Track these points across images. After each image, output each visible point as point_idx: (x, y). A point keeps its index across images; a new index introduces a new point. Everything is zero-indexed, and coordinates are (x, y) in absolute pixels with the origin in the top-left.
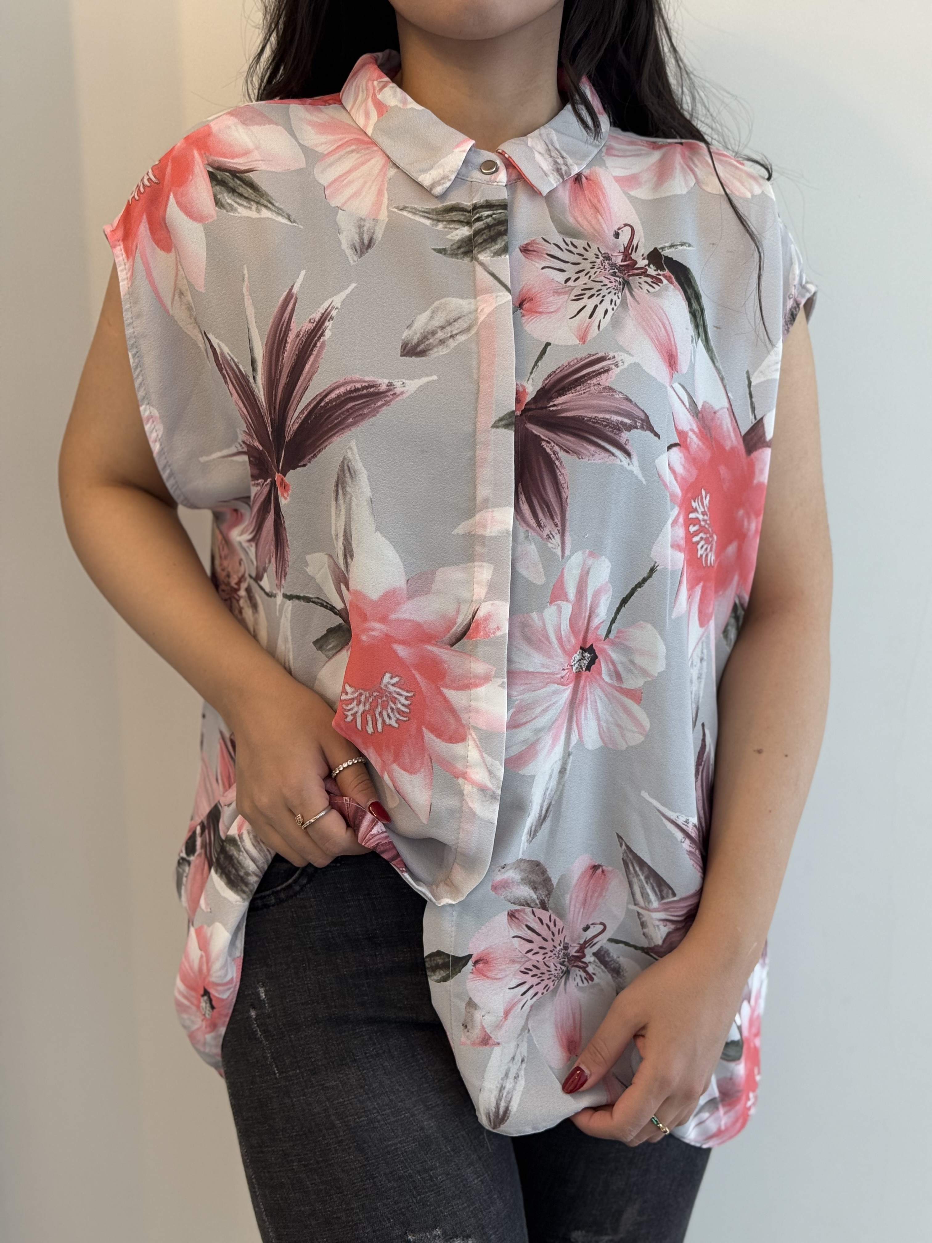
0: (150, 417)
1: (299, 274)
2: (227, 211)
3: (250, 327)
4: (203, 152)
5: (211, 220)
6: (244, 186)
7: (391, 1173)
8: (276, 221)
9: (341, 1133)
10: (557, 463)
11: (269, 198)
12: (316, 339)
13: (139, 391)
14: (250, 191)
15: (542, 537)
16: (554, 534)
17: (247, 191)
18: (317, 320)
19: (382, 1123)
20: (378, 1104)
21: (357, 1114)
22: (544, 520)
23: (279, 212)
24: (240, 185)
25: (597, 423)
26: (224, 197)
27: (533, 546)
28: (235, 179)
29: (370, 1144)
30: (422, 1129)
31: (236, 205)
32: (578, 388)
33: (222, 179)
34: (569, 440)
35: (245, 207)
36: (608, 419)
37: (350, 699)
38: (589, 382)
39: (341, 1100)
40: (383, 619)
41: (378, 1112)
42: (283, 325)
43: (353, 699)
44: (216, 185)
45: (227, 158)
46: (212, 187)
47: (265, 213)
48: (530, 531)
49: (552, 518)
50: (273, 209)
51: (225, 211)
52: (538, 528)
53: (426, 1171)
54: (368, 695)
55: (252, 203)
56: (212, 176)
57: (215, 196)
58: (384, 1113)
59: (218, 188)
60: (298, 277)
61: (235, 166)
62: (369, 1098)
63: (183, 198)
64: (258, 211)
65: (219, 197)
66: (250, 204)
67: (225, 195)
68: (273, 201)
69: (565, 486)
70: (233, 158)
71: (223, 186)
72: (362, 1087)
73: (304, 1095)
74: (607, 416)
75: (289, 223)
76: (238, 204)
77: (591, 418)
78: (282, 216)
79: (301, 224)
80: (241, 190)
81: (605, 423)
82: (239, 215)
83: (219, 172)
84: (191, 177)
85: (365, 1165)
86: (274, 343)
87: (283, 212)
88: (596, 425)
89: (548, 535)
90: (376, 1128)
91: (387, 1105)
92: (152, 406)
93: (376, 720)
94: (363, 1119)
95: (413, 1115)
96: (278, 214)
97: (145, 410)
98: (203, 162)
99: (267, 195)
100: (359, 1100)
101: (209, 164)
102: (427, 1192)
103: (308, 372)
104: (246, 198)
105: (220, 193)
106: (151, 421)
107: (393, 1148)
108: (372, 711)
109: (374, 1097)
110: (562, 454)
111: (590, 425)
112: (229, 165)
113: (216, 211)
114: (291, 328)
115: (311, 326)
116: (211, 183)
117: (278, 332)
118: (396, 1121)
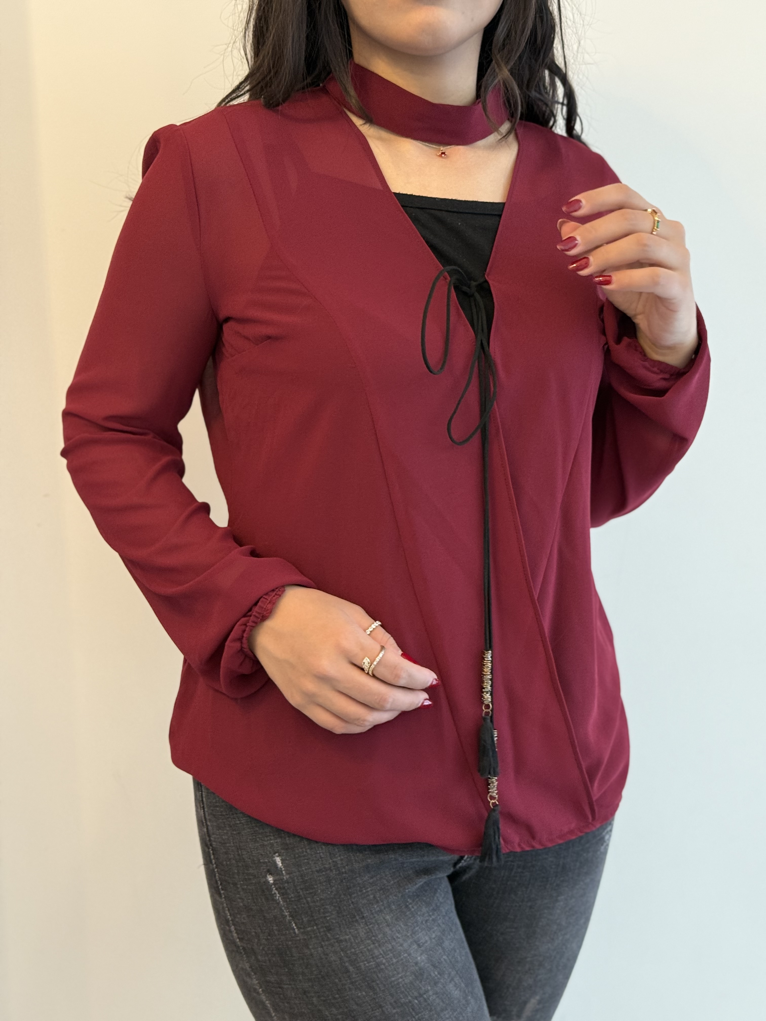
9: (354, 976)
21: (366, 960)
29: (378, 982)
39: (353, 950)
53: (421, 995)
58: (388, 956)
62: (376, 947)
73: (322, 947)
85: (374, 999)
90: (382, 969)
91: (390, 950)
100: (368, 950)
102: (422, 1012)
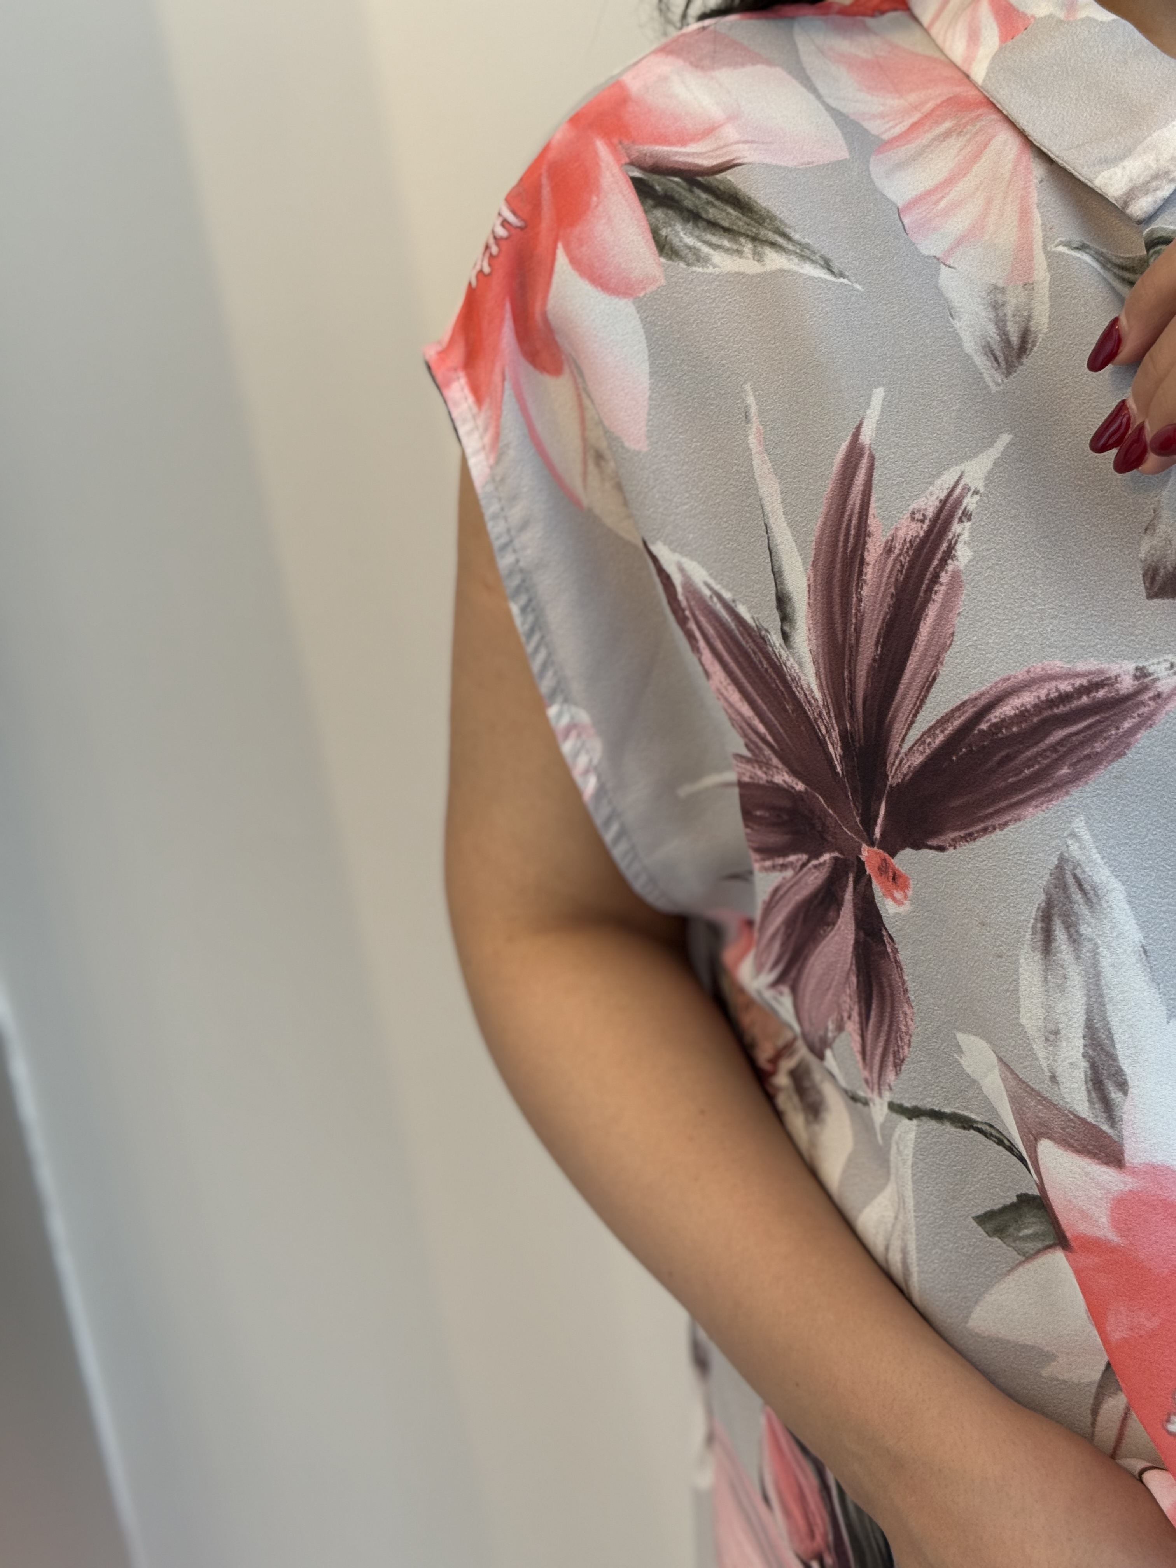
0: (572, 727)
1: (870, 397)
2: (688, 264)
3: (772, 522)
4: (615, 141)
5: (651, 289)
6: (717, 203)
8: (803, 277)
11: (777, 223)
12: (936, 563)
13: (541, 677)
14: (734, 213)
17: (727, 215)
18: (933, 512)
23: (805, 253)
24: (708, 203)
26: (677, 234)
28: (698, 191)
31: (705, 249)
33: (666, 192)
35: (727, 250)
42: (850, 521)
44: (655, 207)
45: (671, 144)
46: (646, 212)
47: (775, 260)
50: (790, 247)
51: (682, 265)
55: (743, 240)
56: (642, 188)
57: (655, 233)
59: (659, 213)
60: (868, 404)
61: (690, 160)
63: (584, 249)
64: (759, 257)
65: (664, 232)
66: (736, 242)
67: (679, 227)
68: (787, 230)
70: (683, 142)
71: (669, 207)
75: (830, 277)
76: (710, 245)
78: (814, 263)
79: (857, 281)
80: (712, 213)
82: (717, 271)
83: (656, 177)
84: (595, 199)
86: (833, 562)
87: (814, 253)
92: (576, 705)
96: (805, 259)
97: (560, 715)
98: (618, 161)
99: (773, 218)
101: (632, 163)
103: (929, 641)
104: (726, 230)
105: (667, 224)
106: (573, 734)
112: (677, 159)
113: (663, 265)
114: (871, 529)
115: (917, 531)
116: (643, 203)
117: (842, 538)
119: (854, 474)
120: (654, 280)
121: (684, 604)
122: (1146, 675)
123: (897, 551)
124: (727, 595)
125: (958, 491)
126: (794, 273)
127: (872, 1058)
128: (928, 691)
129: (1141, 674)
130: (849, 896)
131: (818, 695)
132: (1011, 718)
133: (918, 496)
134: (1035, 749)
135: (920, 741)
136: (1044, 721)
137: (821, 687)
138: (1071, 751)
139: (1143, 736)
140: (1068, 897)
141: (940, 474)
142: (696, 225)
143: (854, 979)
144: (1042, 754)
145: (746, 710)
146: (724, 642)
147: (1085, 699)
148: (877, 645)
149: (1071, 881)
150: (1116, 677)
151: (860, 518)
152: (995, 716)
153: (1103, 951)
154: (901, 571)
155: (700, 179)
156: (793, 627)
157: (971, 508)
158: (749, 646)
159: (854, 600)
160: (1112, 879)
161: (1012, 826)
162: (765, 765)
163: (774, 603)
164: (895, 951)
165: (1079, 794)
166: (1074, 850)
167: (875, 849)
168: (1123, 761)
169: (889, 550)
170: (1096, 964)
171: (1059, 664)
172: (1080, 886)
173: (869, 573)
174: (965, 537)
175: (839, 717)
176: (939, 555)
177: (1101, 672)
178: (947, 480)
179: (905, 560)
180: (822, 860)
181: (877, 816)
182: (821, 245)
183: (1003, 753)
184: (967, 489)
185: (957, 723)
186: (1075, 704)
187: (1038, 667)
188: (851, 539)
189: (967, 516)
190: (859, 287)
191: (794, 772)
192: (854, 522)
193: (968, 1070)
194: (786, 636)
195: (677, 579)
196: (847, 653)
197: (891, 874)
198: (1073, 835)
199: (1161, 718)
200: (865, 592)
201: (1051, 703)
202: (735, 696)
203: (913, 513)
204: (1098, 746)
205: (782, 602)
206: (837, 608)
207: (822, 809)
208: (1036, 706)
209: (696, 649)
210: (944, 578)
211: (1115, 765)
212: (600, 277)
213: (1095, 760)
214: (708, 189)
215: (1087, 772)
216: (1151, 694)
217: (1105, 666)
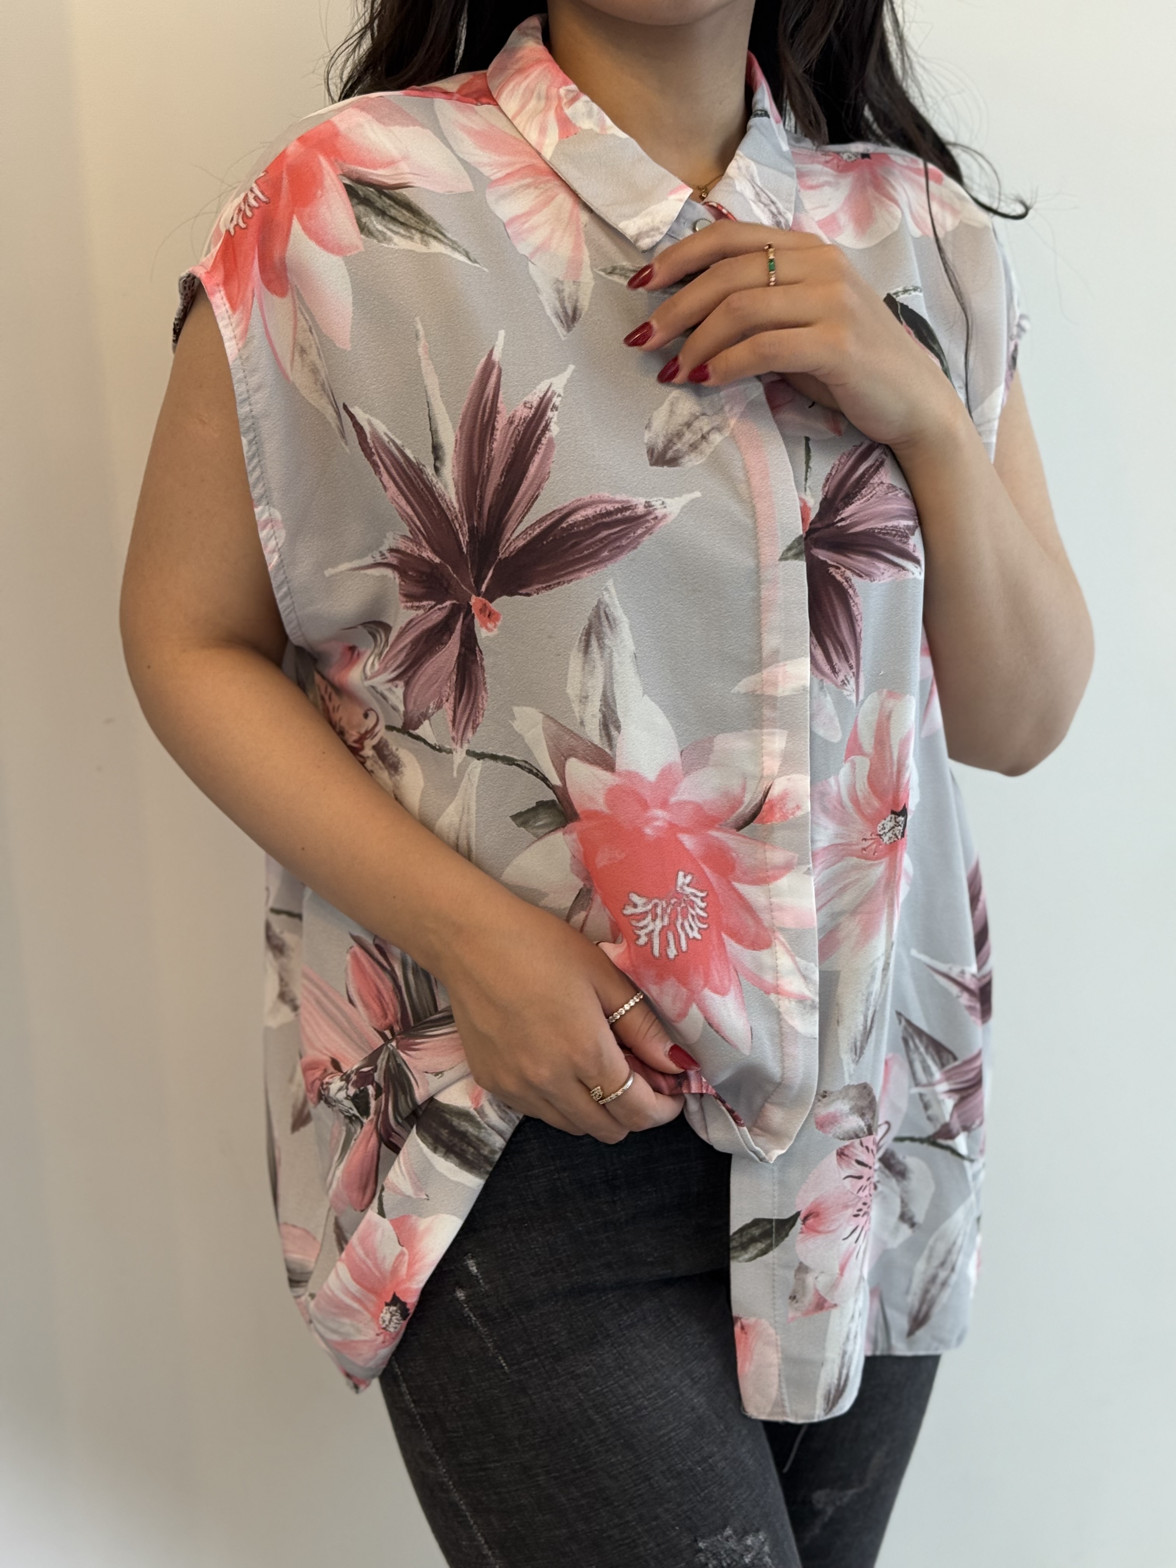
0: (270, 520)
1: (499, 336)
2: (379, 241)
3: (431, 400)
5: (354, 252)
6: (396, 207)
7: (668, 1469)
8: (454, 259)
10: (851, 591)
11: (437, 226)
12: (539, 432)
13: (254, 487)
14: (408, 214)
15: (836, 685)
16: (849, 678)
17: (403, 215)
18: (535, 404)
19: (650, 1409)
20: (643, 1386)
21: (619, 1404)
22: (839, 664)
23: (455, 246)
24: (391, 206)
25: (888, 533)
26: (372, 222)
27: (829, 698)
28: (384, 198)
29: (640, 1438)
30: (693, 1409)
31: (389, 233)
32: (863, 492)
33: (365, 196)
34: (861, 561)
35: (403, 236)
36: (896, 527)
37: (641, 913)
38: (872, 481)
39: (598, 1388)
40: (664, 804)
41: (644, 1397)
42: (486, 404)
43: (646, 913)
44: (358, 204)
45: (368, 167)
46: (353, 206)
47: (436, 247)
48: (825, 680)
49: (847, 660)
50: (446, 241)
51: (375, 241)
52: (832, 675)
54: (665, 906)
55: (414, 231)
56: (351, 192)
57: (358, 220)
58: (650, 1396)
59: (361, 208)
60: (498, 340)
61: (380, 179)
63: (312, 222)
64: (425, 244)
65: (364, 220)
66: (410, 232)
67: (373, 218)
68: (443, 231)
69: (859, 617)
70: (376, 168)
71: (367, 205)
72: (621, 1368)
74: (895, 523)
75: (470, 263)
76: (392, 231)
77: (881, 529)
78: (460, 252)
79: (485, 266)
80: (393, 212)
81: (894, 532)
82: (397, 247)
83: (360, 186)
84: (320, 192)
86: (474, 427)
87: (459, 246)
88: (887, 537)
89: (843, 681)
90: (644, 1416)
91: (652, 1386)
92: (274, 506)
93: (679, 936)
94: (628, 1408)
95: (682, 1394)
96: (454, 249)
97: (261, 512)
98: (335, 172)
99: (435, 223)
100: (620, 1386)
101: (344, 175)
103: (535, 476)
104: (402, 224)
105: (365, 215)
106: (270, 525)
107: (666, 1438)
108: (672, 925)
109: (636, 1378)
110: (855, 580)
111: (880, 539)
112: (371, 177)
113: (361, 239)
114: (500, 410)
115: (528, 413)
116: (351, 200)
117: (479, 413)
118: (665, 1404)
119: (489, 377)
120: (357, 248)
121: (371, 445)
122: (650, 506)
123: (516, 424)
124: (399, 442)
125: (549, 394)
126: (449, 257)
127: (460, 723)
128: (533, 503)
129: (648, 505)
130: (459, 626)
131: (456, 505)
132: (580, 521)
133: (527, 394)
134: (592, 540)
135: (525, 532)
136: (597, 525)
137: (458, 500)
138: (609, 543)
139: (647, 537)
140: (600, 623)
141: (539, 383)
142: (383, 218)
143: (454, 677)
144: (593, 543)
145: (409, 510)
146: (396, 470)
147: (619, 516)
148: (501, 476)
149: (603, 614)
150: (636, 505)
151: (492, 403)
152: (571, 520)
153: (615, 654)
154: (518, 435)
155: (386, 191)
156: (443, 464)
157: (557, 404)
158: (411, 473)
159: (488, 450)
160: (623, 615)
161: (574, 582)
162: (419, 544)
163: (430, 449)
164: (482, 659)
165: (612, 567)
166: (606, 598)
167: (480, 598)
168: (635, 551)
169: (511, 422)
170: (611, 661)
171: (607, 495)
172: (607, 618)
173: (498, 435)
174: (555, 420)
175: (470, 518)
176: (541, 428)
177: (628, 502)
178: (542, 387)
179: (521, 429)
180: (444, 605)
181: (485, 578)
182: (464, 243)
183: (573, 541)
184: (554, 393)
185: (548, 523)
186: (615, 517)
187: (596, 495)
188: (487, 414)
189: (555, 408)
190: (486, 270)
191: (435, 552)
192: (489, 404)
193: (517, 729)
194: (437, 469)
195: (367, 429)
196: (480, 480)
197: (487, 613)
198: (606, 589)
199: (656, 530)
200: (495, 445)
201: (602, 515)
202: (403, 503)
203: (525, 403)
204: (624, 542)
205: (436, 450)
206: (475, 454)
207: (450, 574)
208: (594, 516)
209: (377, 472)
210: (544, 441)
211: (631, 553)
212: (323, 241)
213: (622, 549)
214: (390, 197)
215: (616, 556)
216: (653, 516)
217: (630, 499)
